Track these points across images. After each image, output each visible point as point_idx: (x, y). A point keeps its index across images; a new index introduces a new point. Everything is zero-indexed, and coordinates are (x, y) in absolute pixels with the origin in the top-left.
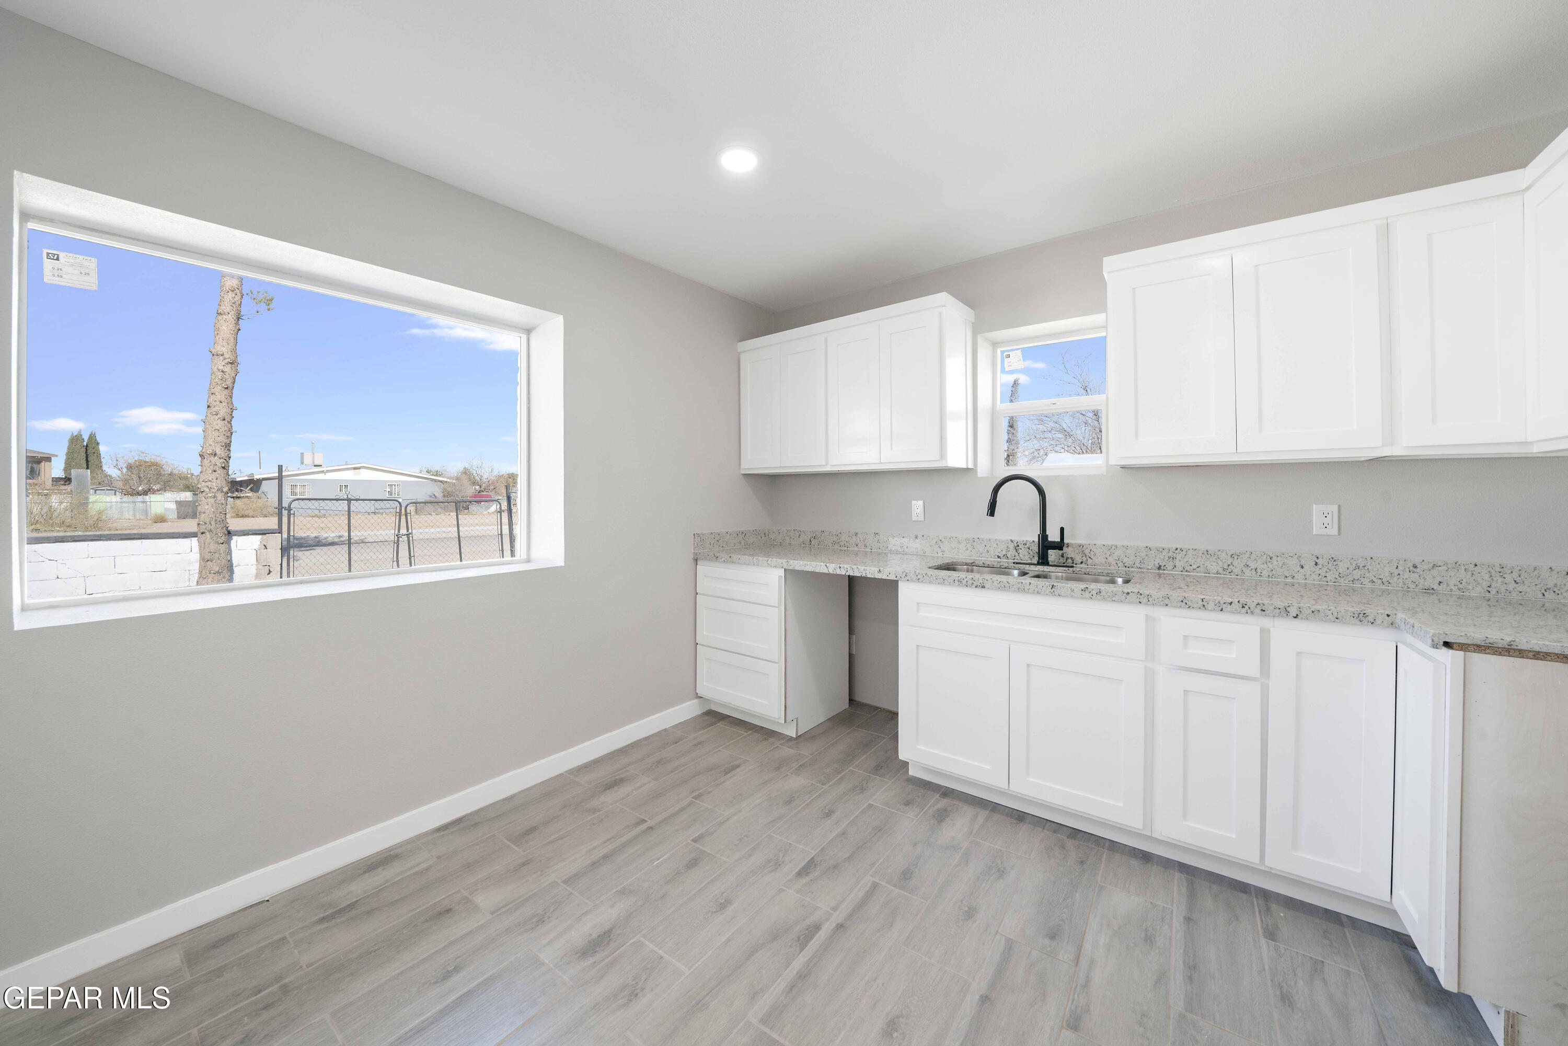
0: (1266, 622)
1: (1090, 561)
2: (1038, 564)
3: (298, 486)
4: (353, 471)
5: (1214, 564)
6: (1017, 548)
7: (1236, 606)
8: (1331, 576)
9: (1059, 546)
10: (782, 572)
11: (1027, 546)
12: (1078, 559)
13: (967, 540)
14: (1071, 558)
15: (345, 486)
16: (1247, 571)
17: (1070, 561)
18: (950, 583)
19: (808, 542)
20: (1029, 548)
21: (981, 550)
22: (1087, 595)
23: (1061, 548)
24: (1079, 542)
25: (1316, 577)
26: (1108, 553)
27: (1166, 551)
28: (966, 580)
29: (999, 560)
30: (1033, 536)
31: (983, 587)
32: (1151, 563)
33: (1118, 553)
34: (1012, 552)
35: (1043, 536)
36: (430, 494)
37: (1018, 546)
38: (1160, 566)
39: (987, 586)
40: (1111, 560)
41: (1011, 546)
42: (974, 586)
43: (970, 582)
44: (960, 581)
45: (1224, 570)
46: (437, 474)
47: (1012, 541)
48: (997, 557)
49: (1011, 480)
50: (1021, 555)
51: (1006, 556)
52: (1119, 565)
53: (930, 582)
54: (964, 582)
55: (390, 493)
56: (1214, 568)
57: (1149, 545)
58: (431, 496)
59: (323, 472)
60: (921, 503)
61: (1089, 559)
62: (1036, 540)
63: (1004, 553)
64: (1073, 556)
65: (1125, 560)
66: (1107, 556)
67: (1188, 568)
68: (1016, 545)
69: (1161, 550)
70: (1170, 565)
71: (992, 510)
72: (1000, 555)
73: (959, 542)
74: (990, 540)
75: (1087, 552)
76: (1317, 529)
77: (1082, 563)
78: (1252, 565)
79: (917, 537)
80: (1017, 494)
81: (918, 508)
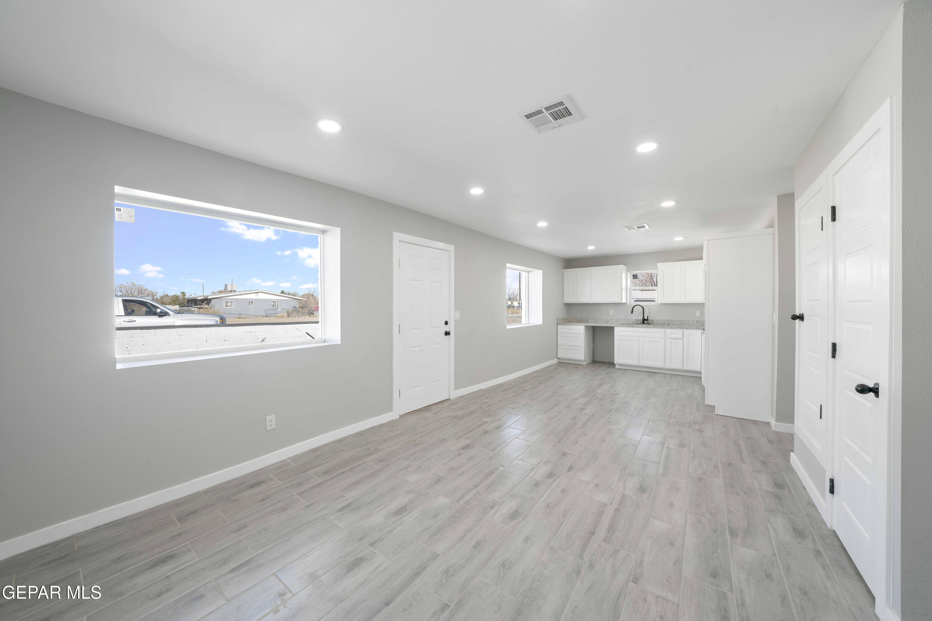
0: (683, 330)
1: (654, 323)
2: (642, 324)
3: (229, 302)
4: (255, 294)
8: (699, 324)
10: (584, 326)
11: (640, 320)
12: (651, 323)
13: (625, 319)
15: (251, 302)
17: (649, 323)
19: (579, 321)
21: (628, 321)
23: (647, 320)
24: (651, 319)
29: (632, 323)
30: (641, 318)
32: (666, 323)
33: (660, 321)
34: (636, 322)
35: (644, 318)
36: (293, 306)
38: (668, 323)
40: (658, 323)
41: (636, 320)
46: (293, 295)
49: (637, 306)
50: (638, 322)
51: (634, 323)
55: (273, 306)
56: (678, 323)
57: (666, 319)
58: (293, 307)
59: (241, 294)
62: (642, 319)
63: (634, 321)
66: (657, 321)
70: (670, 323)
71: (632, 312)
73: (623, 320)
74: (632, 318)
75: (653, 321)
76: (697, 316)
78: (686, 323)
79: (611, 319)
80: (638, 310)
81: (612, 312)
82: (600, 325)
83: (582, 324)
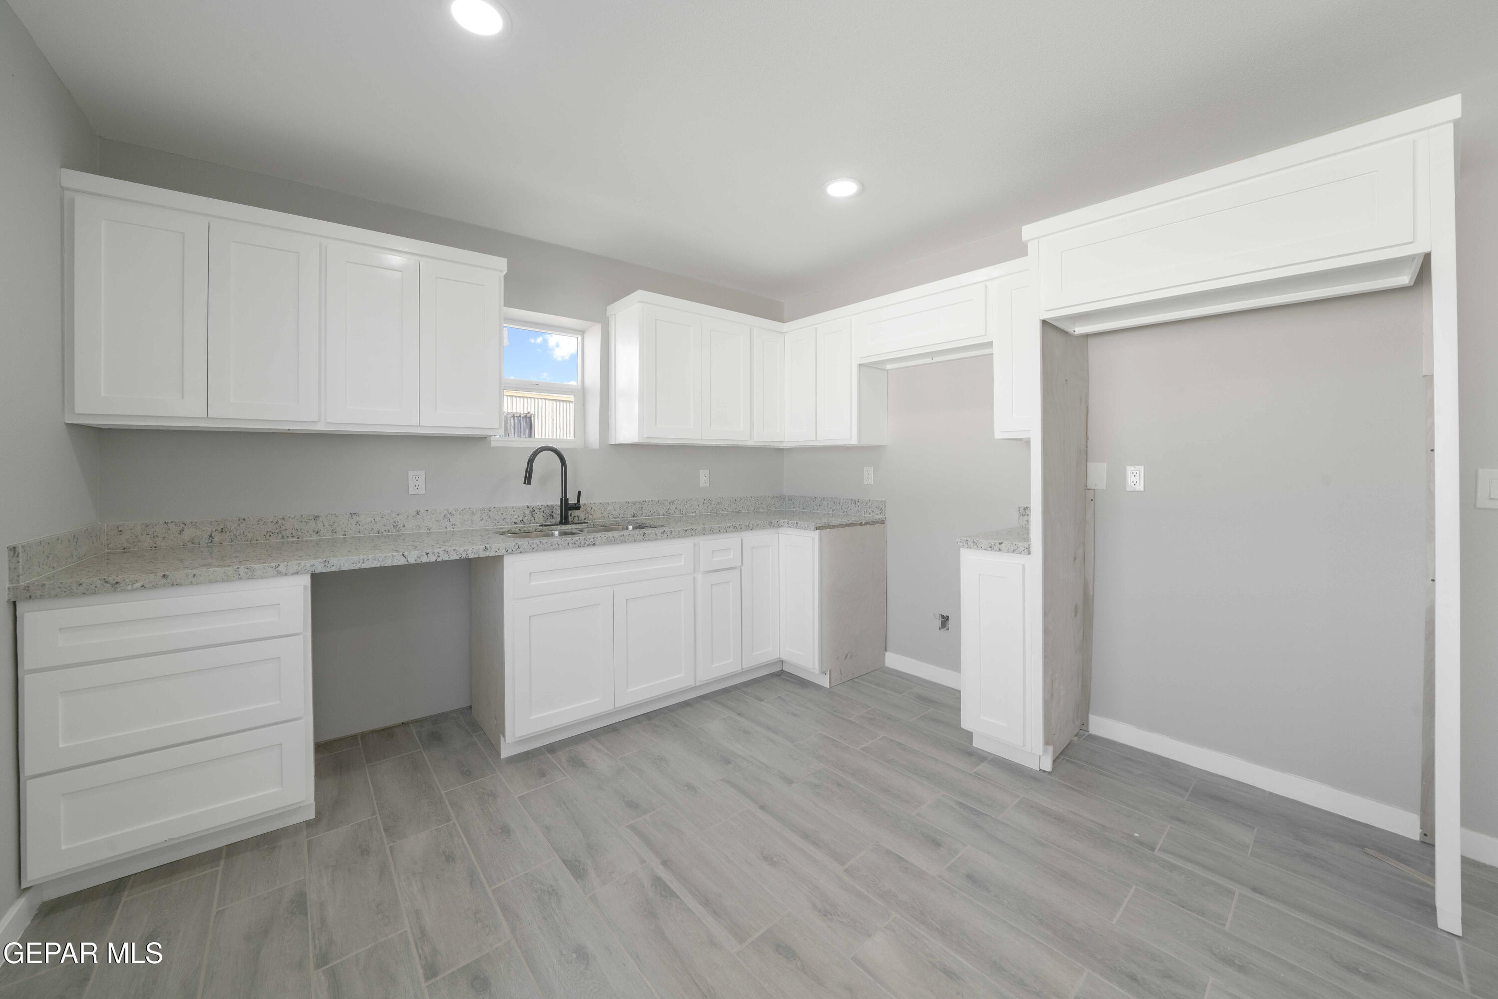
0: (743, 534)
2: (561, 523)
5: (662, 509)
6: (532, 513)
7: (732, 528)
9: (577, 507)
10: (305, 580)
11: (542, 510)
12: (582, 516)
13: (482, 510)
14: (578, 516)
16: (677, 512)
17: (576, 518)
18: (565, 547)
20: (544, 512)
21: (497, 518)
22: (665, 536)
24: (587, 502)
25: (704, 511)
26: (603, 509)
27: (638, 503)
28: (579, 541)
29: (516, 525)
30: (557, 501)
31: (594, 544)
33: (609, 508)
37: (534, 511)
38: (634, 515)
39: (597, 543)
40: (605, 514)
41: (527, 512)
42: (586, 545)
43: (583, 543)
44: (574, 544)
45: (666, 512)
47: (528, 507)
48: (513, 523)
49: (544, 451)
50: (536, 519)
51: (522, 522)
52: (610, 517)
53: (545, 550)
54: (578, 543)
56: (661, 512)
57: (628, 500)
60: (422, 474)
61: (590, 516)
62: (558, 504)
63: (521, 518)
64: (578, 515)
65: (614, 513)
66: (602, 511)
67: (649, 514)
68: (532, 510)
69: (634, 503)
71: (528, 479)
72: (516, 521)
73: (473, 513)
74: (507, 508)
75: (589, 509)
77: (585, 519)
79: (418, 513)
80: (546, 464)
81: (417, 481)
82: (425, 559)
83: (294, 565)
